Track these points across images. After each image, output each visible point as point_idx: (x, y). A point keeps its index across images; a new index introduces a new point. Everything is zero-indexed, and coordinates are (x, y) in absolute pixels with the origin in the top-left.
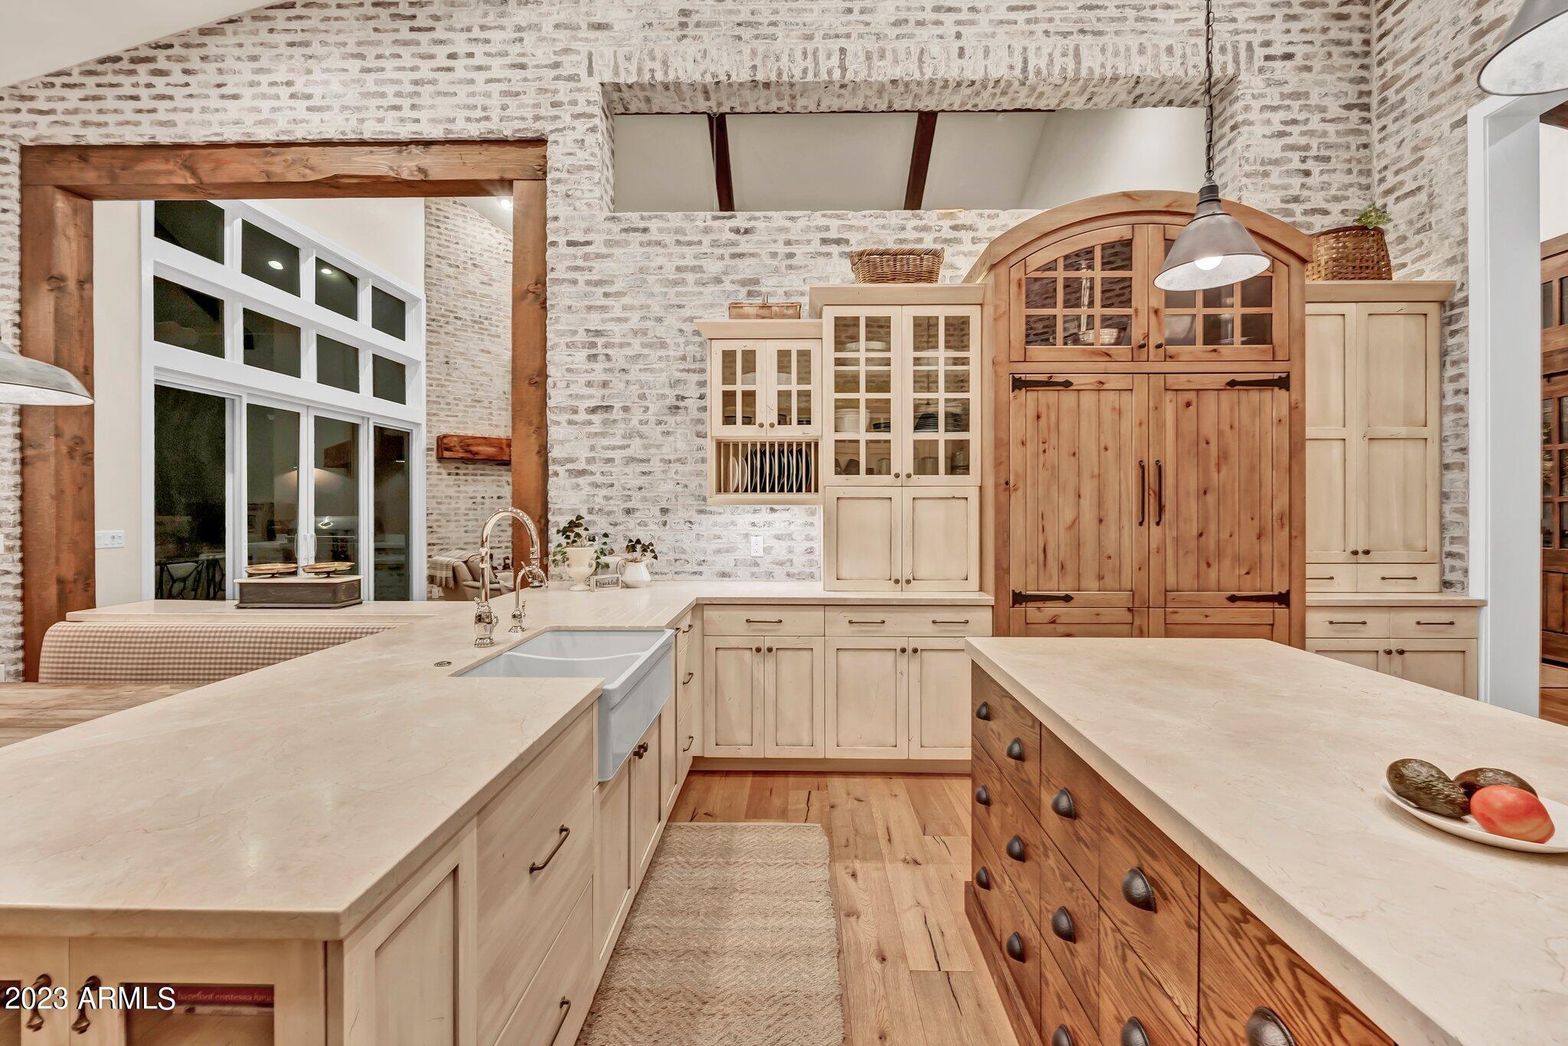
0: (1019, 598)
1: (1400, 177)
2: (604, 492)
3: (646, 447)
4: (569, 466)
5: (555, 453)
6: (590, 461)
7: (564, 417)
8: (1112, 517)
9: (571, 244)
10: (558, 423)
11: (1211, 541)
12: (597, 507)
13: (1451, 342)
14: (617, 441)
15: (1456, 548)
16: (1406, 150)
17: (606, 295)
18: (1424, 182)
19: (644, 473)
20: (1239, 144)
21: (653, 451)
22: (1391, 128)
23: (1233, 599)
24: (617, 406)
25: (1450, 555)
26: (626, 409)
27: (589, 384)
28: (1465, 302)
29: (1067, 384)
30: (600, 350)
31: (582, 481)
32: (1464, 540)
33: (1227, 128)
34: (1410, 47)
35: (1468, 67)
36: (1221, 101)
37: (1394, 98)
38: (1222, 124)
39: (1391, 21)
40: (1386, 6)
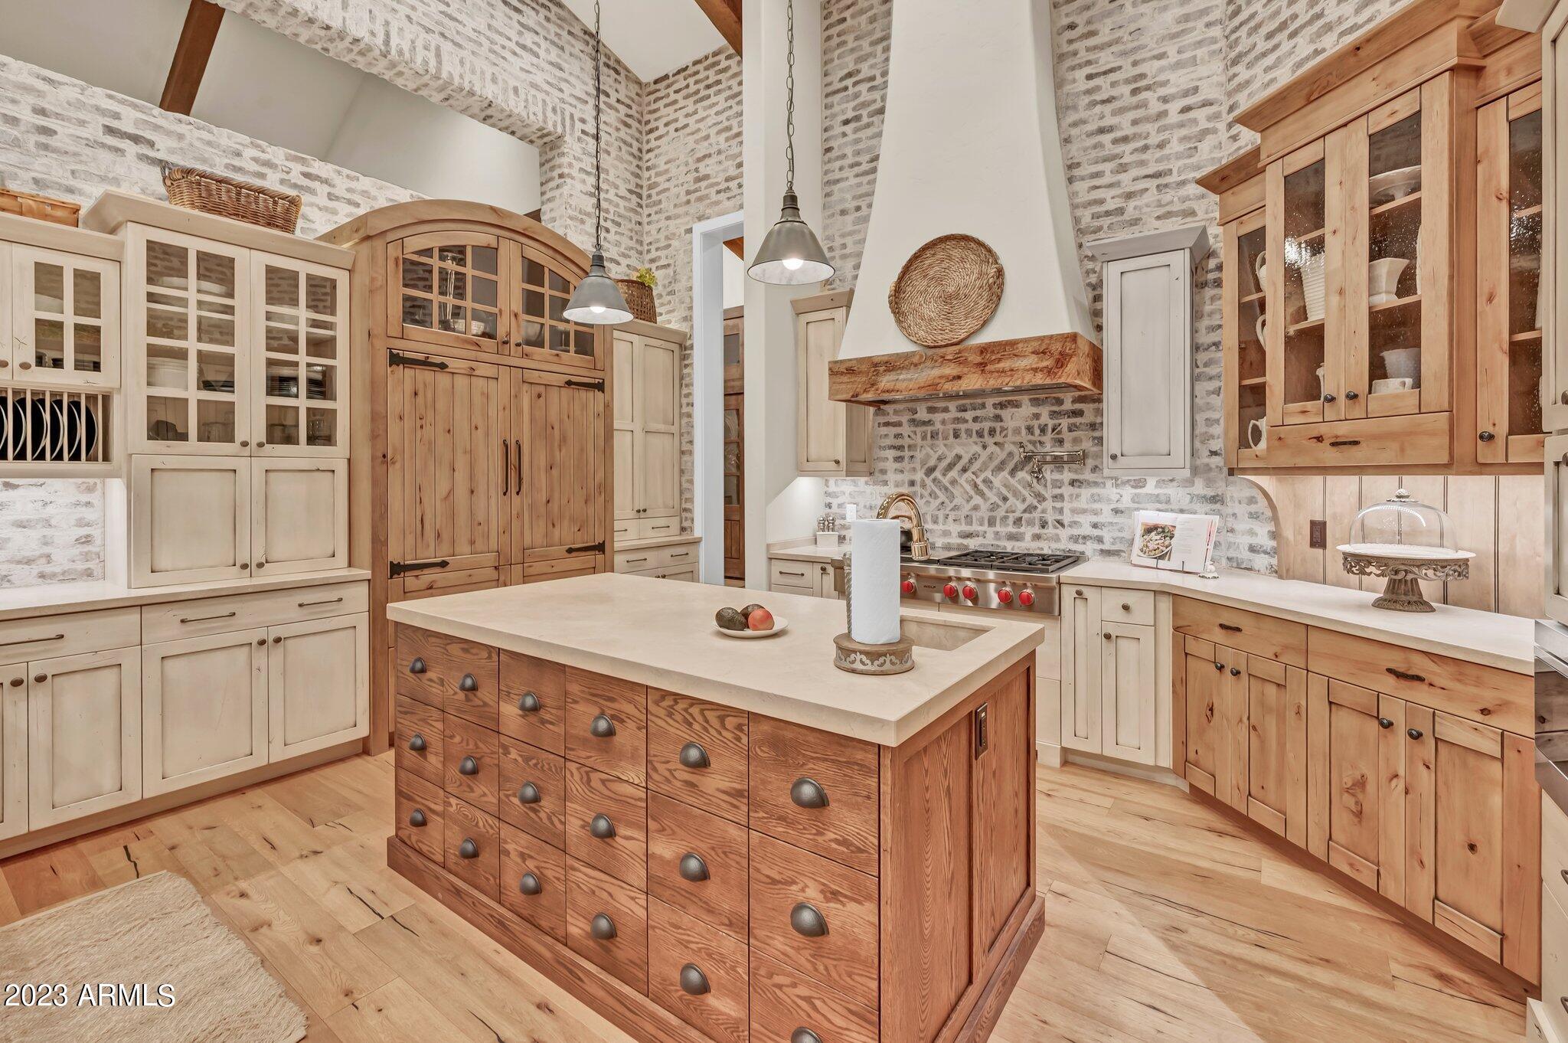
0: (397, 569)
1: (659, 253)
8: (481, 489)
11: (555, 506)
13: (685, 371)
15: (688, 506)
16: (662, 236)
18: (671, 261)
20: (565, 190)
22: (654, 217)
23: (570, 551)
25: (685, 510)
29: (443, 366)
32: (691, 500)
33: (555, 174)
34: (663, 167)
35: (693, 197)
36: (551, 149)
37: (655, 198)
38: (552, 169)
39: (654, 143)
40: (651, 131)
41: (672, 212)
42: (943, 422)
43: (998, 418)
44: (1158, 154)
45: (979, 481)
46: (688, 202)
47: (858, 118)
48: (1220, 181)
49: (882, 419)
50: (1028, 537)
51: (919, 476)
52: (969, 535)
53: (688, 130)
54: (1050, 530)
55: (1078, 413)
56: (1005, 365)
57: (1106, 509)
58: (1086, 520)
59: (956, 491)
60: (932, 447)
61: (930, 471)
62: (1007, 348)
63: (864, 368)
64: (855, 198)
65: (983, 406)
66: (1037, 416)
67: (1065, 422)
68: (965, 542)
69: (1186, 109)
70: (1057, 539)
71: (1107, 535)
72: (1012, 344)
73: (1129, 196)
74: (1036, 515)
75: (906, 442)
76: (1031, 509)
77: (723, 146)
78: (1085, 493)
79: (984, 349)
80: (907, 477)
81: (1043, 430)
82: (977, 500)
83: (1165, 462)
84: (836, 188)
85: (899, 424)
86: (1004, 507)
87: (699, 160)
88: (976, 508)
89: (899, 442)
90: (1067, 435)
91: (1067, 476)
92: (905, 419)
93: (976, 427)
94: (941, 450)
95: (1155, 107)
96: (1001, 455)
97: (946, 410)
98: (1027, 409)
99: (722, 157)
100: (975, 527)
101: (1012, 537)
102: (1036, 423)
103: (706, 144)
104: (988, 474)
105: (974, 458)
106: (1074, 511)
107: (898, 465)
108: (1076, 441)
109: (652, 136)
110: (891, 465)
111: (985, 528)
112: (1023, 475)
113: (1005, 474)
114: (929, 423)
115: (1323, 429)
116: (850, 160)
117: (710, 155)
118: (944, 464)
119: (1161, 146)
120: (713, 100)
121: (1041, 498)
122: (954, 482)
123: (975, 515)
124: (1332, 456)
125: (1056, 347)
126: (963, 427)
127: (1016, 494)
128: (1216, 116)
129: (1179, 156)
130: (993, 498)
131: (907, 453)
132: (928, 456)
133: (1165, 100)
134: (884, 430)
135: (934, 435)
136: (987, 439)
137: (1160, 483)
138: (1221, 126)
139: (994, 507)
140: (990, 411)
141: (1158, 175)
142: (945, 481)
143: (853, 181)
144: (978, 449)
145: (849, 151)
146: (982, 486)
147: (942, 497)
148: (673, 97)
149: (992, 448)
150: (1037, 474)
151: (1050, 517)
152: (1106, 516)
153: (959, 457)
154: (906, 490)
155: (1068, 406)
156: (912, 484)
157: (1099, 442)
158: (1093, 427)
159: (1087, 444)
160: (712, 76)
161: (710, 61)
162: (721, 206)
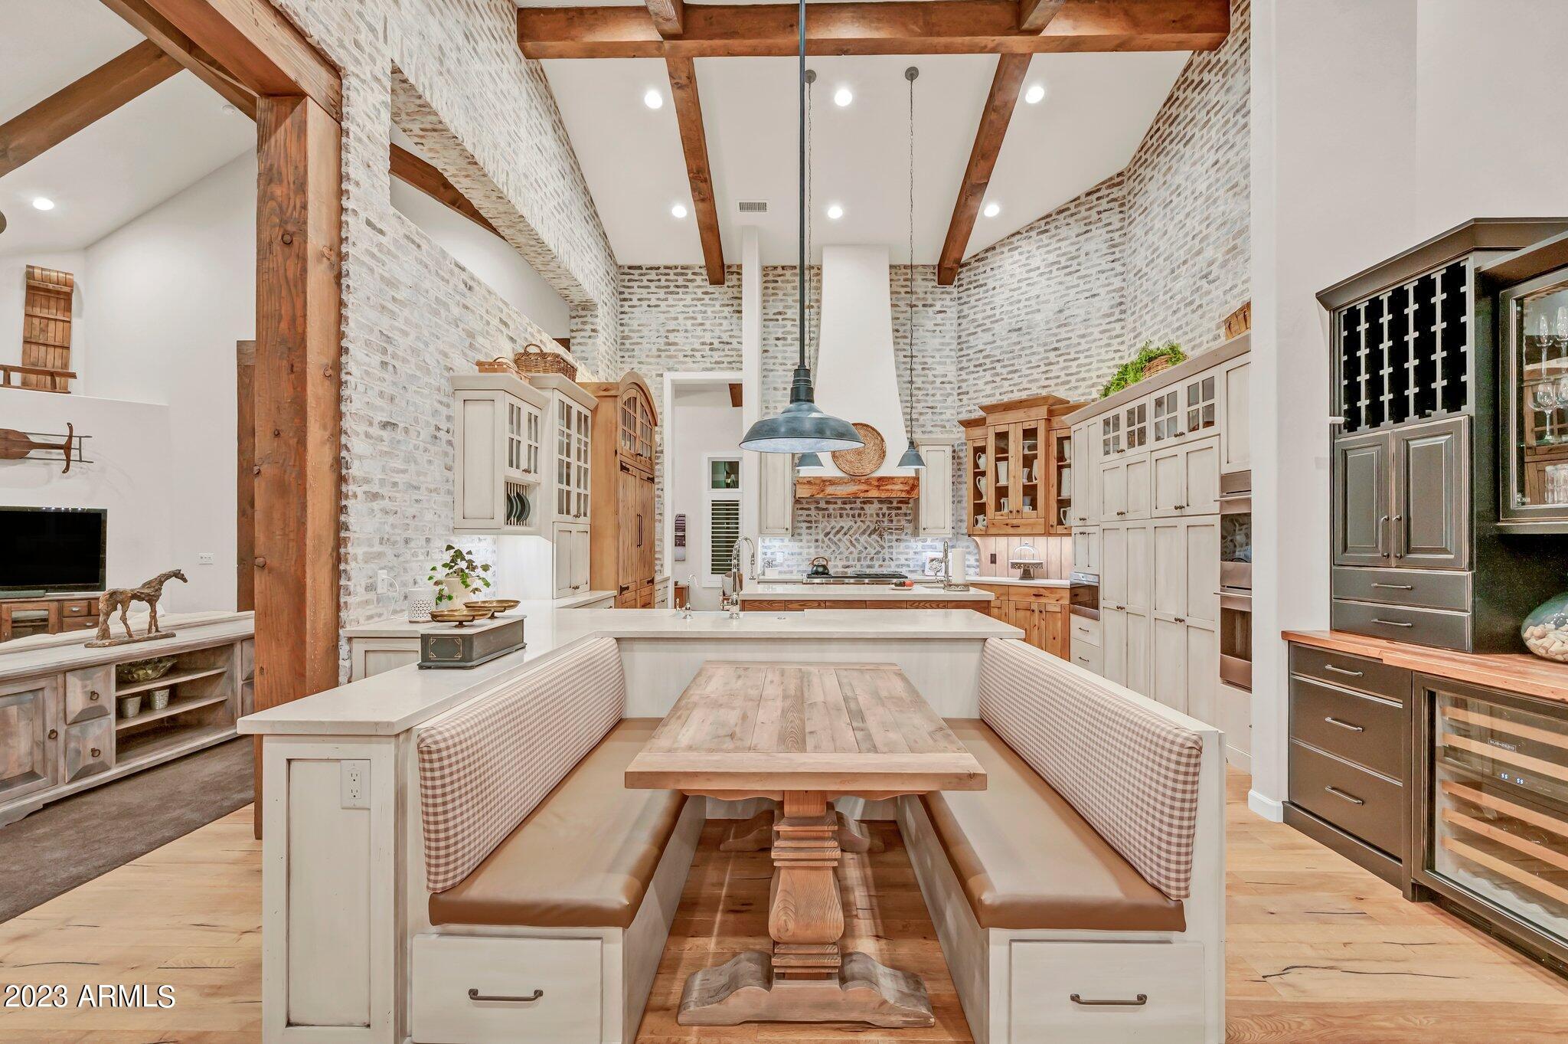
2: (391, 519)
3: (418, 474)
4: (366, 488)
5: (355, 470)
6: (382, 482)
7: (362, 428)
9: (369, 223)
10: (358, 434)
12: (386, 536)
14: (398, 464)
17: (394, 299)
19: (417, 501)
21: (422, 478)
22: (626, 359)
23: (647, 582)
24: (401, 425)
26: (406, 430)
27: (381, 394)
28: (662, 452)
29: (629, 470)
30: (388, 359)
31: (376, 505)
33: (588, 327)
34: (635, 327)
35: (663, 354)
36: (583, 309)
37: (628, 346)
38: (584, 323)
39: (626, 309)
40: (625, 300)
41: (644, 359)
42: (834, 509)
43: (862, 509)
44: (932, 398)
45: (853, 540)
46: (660, 356)
47: (785, 339)
48: (967, 424)
49: (799, 506)
50: (877, 566)
51: (821, 536)
52: (848, 567)
53: (659, 309)
54: (887, 563)
55: (900, 508)
56: (889, 487)
57: (910, 552)
58: (902, 557)
59: (841, 545)
60: (828, 522)
61: (827, 534)
62: (889, 480)
63: (818, 482)
65: (855, 503)
66: (881, 509)
67: (894, 512)
69: (943, 383)
70: (890, 566)
71: (911, 563)
72: (892, 478)
73: (921, 414)
74: (881, 555)
75: (813, 519)
76: (878, 553)
77: (689, 328)
78: (903, 545)
79: (880, 479)
80: (814, 537)
81: (884, 515)
82: (852, 549)
83: (943, 531)
84: (771, 374)
85: (809, 509)
86: (865, 552)
87: (668, 331)
88: (851, 553)
89: (809, 519)
90: (894, 518)
91: (895, 537)
92: (812, 507)
93: (851, 512)
94: (833, 523)
95: (931, 378)
96: (864, 527)
97: (836, 503)
98: (876, 505)
99: (689, 335)
100: (851, 563)
101: (869, 567)
102: (880, 512)
103: (675, 322)
104: (857, 536)
105: (850, 528)
106: (897, 553)
107: (809, 532)
108: (899, 521)
109: (626, 304)
110: (804, 531)
111: (856, 562)
112: (874, 536)
113: (866, 536)
114: (826, 509)
115: (1008, 521)
116: (780, 360)
117: (678, 331)
118: (835, 531)
119: (933, 395)
120: (681, 296)
121: (883, 547)
122: (840, 540)
123: (851, 557)
124: (1011, 531)
125: (911, 482)
126: (844, 512)
127: (871, 545)
128: (953, 389)
129: (940, 402)
130: (860, 547)
131: (814, 525)
132: (826, 527)
133: (935, 376)
134: (801, 512)
135: (829, 516)
136: (857, 518)
137: (932, 541)
138: (955, 393)
139: (860, 552)
140: (858, 505)
141: (932, 408)
142: (835, 539)
143: (781, 373)
144: (853, 523)
145: (780, 355)
146: (854, 542)
147: (833, 547)
148: (645, 283)
149: (859, 523)
150: (881, 536)
151: (887, 557)
152: (911, 556)
153: (842, 528)
154: (813, 544)
155: (895, 504)
156: (817, 541)
157: (909, 521)
158: (906, 515)
159: (903, 523)
160: (681, 281)
161: (679, 270)
162: (687, 366)
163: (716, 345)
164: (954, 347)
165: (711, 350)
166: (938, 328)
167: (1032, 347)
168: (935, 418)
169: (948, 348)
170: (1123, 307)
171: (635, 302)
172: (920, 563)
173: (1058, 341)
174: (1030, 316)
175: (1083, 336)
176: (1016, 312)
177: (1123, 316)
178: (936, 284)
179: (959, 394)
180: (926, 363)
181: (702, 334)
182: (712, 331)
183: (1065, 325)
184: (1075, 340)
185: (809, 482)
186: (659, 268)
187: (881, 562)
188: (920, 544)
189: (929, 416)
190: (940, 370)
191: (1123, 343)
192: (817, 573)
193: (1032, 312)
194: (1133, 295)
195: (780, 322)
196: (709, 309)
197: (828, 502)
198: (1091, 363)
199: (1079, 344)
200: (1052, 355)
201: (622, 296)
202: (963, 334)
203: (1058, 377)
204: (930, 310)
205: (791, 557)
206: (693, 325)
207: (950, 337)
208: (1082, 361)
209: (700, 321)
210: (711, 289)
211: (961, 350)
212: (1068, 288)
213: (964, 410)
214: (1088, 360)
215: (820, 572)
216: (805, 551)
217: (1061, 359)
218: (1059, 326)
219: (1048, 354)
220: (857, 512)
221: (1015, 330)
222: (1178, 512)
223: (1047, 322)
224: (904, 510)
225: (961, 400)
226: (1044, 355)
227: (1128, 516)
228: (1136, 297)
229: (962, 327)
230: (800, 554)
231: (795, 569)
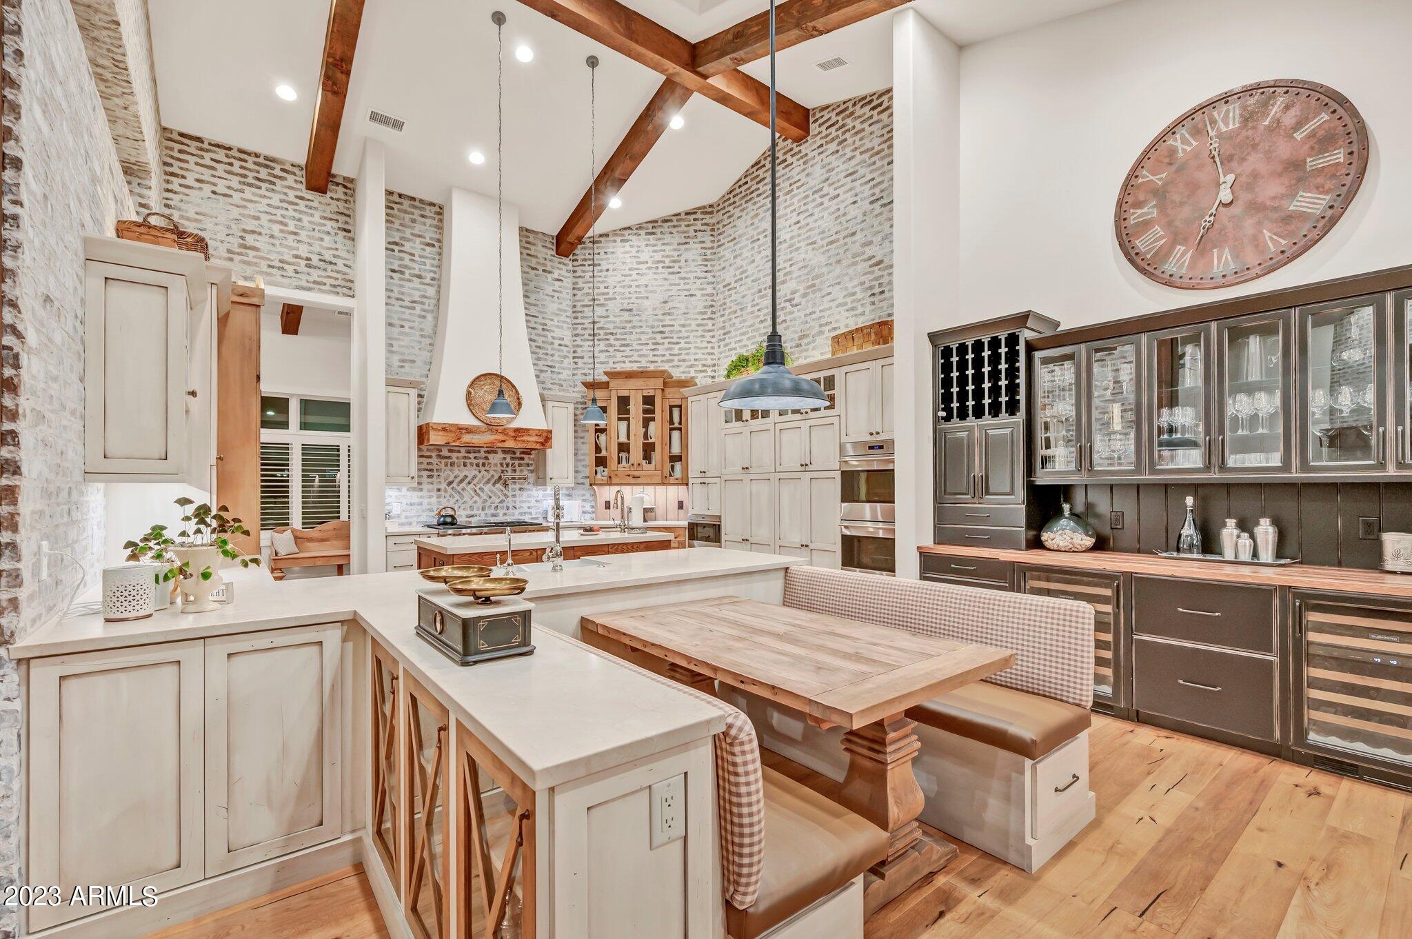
2: (49, 457)
3: (65, 385)
6: (43, 394)
12: (45, 484)
19: (64, 428)
21: (67, 392)
27: (43, 249)
31: (40, 432)
42: (458, 458)
43: (487, 458)
44: (551, 358)
45: (477, 489)
46: (231, 260)
47: (402, 273)
48: (590, 385)
49: (428, 453)
50: (501, 515)
51: (443, 486)
52: (472, 516)
53: (229, 200)
54: (511, 511)
55: (522, 459)
56: (525, 438)
57: (533, 500)
58: (525, 505)
59: (465, 494)
60: (451, 470)
61: (450, 483)
62: (525, 431)
63: (453, 429)
64: (399, 319)
65: (479, 452)
66: (505, 459)
67: (517, 462)
68: (470, 519)
69: (560, 345)
70: (514, 515)
71: (533, 511)
72: (528, 430)
74: (505, 504)
75: (435, 467)
76: (502, 501)
77: (277, 233)
78: (525, 493)
79: (517, 430)
80: (435, 486)
81: (508, 465)
82: (476, 498)
83: (567, 481)
85: (430, 457)
86: (490, 501)
87: (244, 231)
88: (475, 502)
89: (430, 467)
90: (518, 468)
91: (518, 486)
92: (434, 454)
93: (475, 461)
94: (456, 472)
95: (550, 340)
96: (488, 476)
97: (459, 452)
98: (500, 455)
99: (277, 242)
100: (475, 512)
101: (493, 515)
102: (504, 461)
103: (256, 223)
104: (481, 485)
105: (475, 477)
106: (521, 502)
107: (429, 480)
108: (521, 471)
110: (427, 480)
111: (480, 511)
112: (499, 486)
113: (490, 485)
114: (449, 457)
115: (630, 473)
117: (260, 234)
118: (458, 480)
120: (263, 192)
121: (507, 496)
122: (463, 489)
123: (475, 506)
124: (633, 481)
125: (545, 434)
126: (468, 461)
127: (495, 494)
128: (569, 352)
129: (558, 362)
130: (484, 496)
131: (435, 474)
132: (449, 476)
133: (553, 338)
134: (421, 459)
135: (452, 464)
136: (480, 467)
138: (571, 356)
139: (485, 501)
140: (483, 454)
141: (551, 367)
142: (459, 489)
144: (477, 473)
146: (478, 491)
147: (457, 496)
148: (208, 162)
149: (483, 472)
150: (505, 485)
151: (511, 505)
152: (533, 503)
153: (466, 476)
154: (435, 494)
155: (518, 455)
156: (439, 490)
157: (531, 471)
158: (528, 465)
159: (526, 473)
160: (263, 173)
161: (261, 160)
162: (273, 278)
163: (315, 261)
164: (569, 314)
165: (308, 266)
166: (556, 295)
167: (641, 327)
168: (555, 376)
169: (565, 314)
170: (714, 309)
171: (190, 181)
172: (541, 511)
173: (663, 326)
174: (639, 301)
175: (684, 326)
176: (627, 295)
177: (713, 316)
178: (554, 253)
179: (574, 358)
180: (546, 325)
181: (295, 244)
182: (310, 245)
183: (669, 314)
184: (677, 328)
185: (444, 429)
186: (230, 149)
187: (505, 511)
188: (541, 493)
189: (549, 374)
190: (558, 333)
191: (713, 336)
192: (445, 523)
193: (641, 298)
194: (722, 301)
195: (396, 253)
196: (306, 219)
197: (450, 451)
198: (689, 349)
199: (680, 331)
200: (659, 336)
201: (168, 169)
202: (578, 304)
203: (664, 355)
204: (549, 276)
205: (409, 508)
206: (282, 231)
207: (566, 305)
208: (682, 345)
209: (291, 228)
210: (309, 195)
211: (576, 318)
212: (671, 285)
213: (579, 372)
214: (687, 346)
215: (448, 523)
216: (426, 501)
217: (666, 341)
218: (664, 314)
219: (655, 336)
220: (481, 461)
221: (627, 310)
222: (803, 468)
223: (655, 309)
224: (526, 461)
225: (576, 363)
226: (650, 335)
227: (751, 470)
228: (725, 304)
229: (577, 298)
230: (421, 504)
231: (415, 520)
